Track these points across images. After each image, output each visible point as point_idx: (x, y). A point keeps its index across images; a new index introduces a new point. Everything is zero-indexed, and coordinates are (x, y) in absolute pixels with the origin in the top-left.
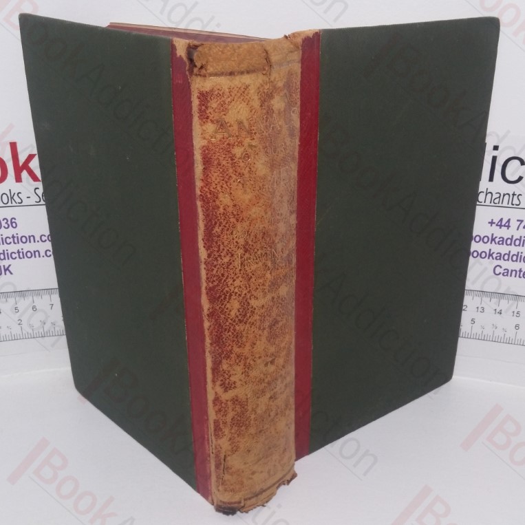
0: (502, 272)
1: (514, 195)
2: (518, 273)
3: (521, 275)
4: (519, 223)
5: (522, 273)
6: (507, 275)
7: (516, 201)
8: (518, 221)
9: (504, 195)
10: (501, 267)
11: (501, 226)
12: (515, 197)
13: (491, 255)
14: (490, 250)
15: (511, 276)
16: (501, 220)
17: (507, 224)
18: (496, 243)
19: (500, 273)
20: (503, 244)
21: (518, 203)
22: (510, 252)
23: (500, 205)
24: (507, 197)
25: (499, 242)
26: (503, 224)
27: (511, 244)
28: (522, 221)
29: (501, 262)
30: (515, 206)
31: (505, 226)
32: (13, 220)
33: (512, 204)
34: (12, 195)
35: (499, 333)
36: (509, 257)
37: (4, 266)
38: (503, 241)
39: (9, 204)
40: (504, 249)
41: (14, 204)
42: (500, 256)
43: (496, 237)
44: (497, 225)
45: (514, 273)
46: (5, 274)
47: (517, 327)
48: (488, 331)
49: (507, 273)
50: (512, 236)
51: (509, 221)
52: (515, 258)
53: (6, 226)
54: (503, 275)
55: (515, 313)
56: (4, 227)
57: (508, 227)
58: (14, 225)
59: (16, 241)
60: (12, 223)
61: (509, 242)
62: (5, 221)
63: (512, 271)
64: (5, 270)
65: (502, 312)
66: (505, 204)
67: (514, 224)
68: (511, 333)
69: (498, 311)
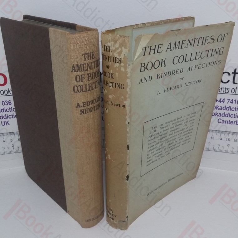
0: (222, 121)
1: (226, 88)
2: (228, 122)
3: (230, 123)
4: (228, 100)
5: (230, 122)
6: (224, 123)
7: (227, 91)
8: (228, 99)
9: (222, 88)
10: (221, 119)
11: (220, 102)
12: (227, 89)
13: (216, 114)
14: (216, 112)
15: (225, 123)
16: (221, 99)
17: (223, 101)
18: (218, 109)
19: (221, 122)
20: (221, 109)
21: (228, 92)
22: (225, 113)
23: (220, 93)
24: (223, 89)
25: (220, 108)
26: (221, 101)
27: (225, 110)
28: (229, 99)
29: (221, 117)
30: (226, 93)
31: (222, 102)
32: (10, 101)
33: (225, 92)
34: (9, 90)
35: (221, 148)
36: (224, 115)
37: (6, 121)
38: (221, 108)
39: (8, 95)
40: (222, 112)
41: (10, 94)
42: (220, 115)
43: (219, 107)
44: (219, 101)
45: (227, 122)
46: (6, 125)
47: (228, 145)
48: (216, 147)
49: (224, 122)
50: (226, 106)
51: (224, 99)
52: (227, 115)
53: (7, 104)
54: (222, 123)
55: (228, 139)
56: (6, 104)
57: (224, 102)
58: (10, 103)
59: (11, 110)
60: (9, 103)
61: (224, 108)
62: (6, 102)
63: (226, 121)
64: (6, 123)
65: (222, 139)
66: (222, 92)
67: (226, 101)
68: (226, 148)
69: (220, 138)
